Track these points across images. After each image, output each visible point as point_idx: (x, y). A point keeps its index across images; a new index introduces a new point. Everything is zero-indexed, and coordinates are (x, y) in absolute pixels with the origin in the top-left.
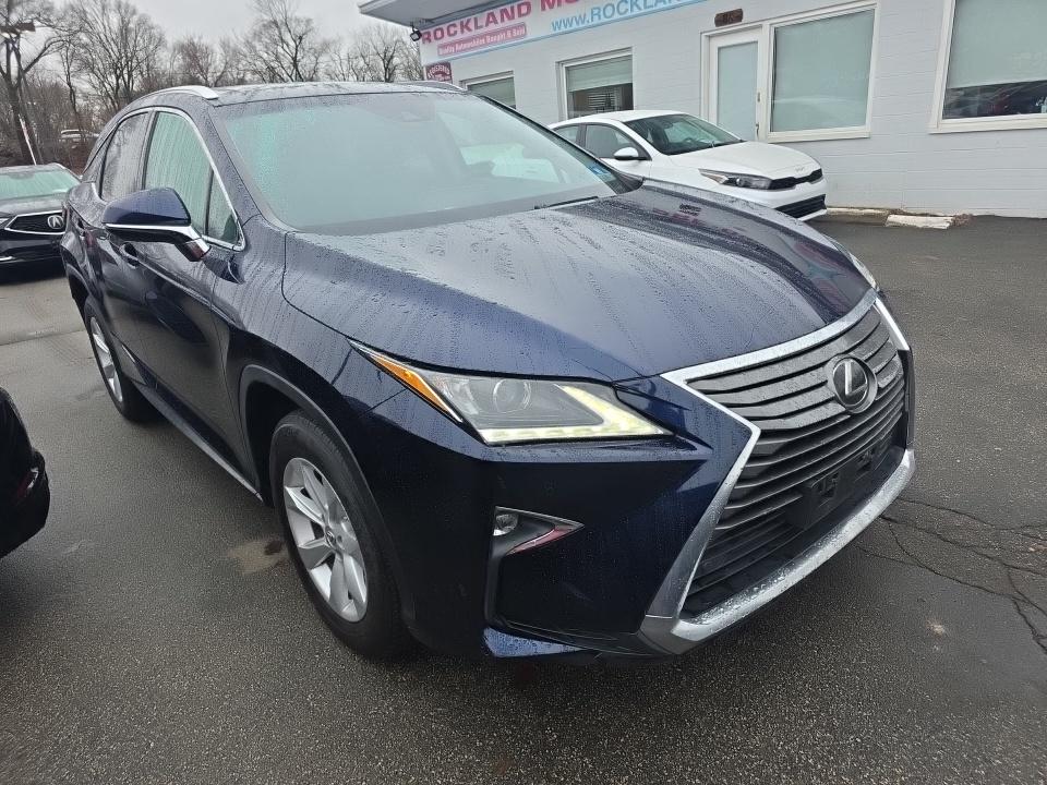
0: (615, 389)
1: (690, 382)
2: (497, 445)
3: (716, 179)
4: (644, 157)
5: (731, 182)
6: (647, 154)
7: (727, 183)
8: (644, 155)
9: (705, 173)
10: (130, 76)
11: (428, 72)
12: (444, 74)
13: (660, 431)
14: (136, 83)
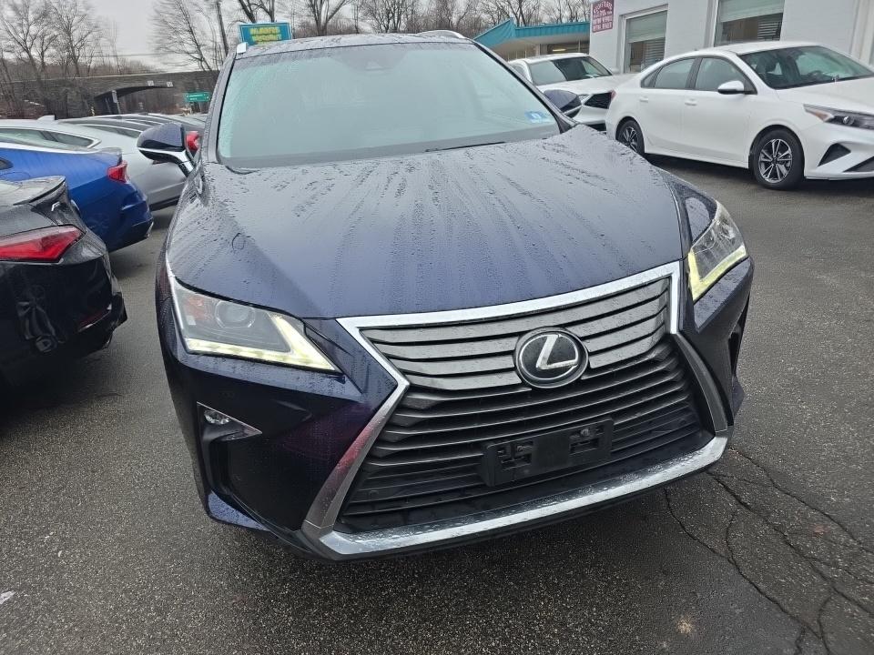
0: (305, 325)
1: (362, 329)
2: (195, 353)
3: (821, 116)
4: (750, 90)
5: (837, 120)
6: (755, 89)
7: (831, 121)
8: (750, 89)
9: (810, 110)
10: (399, 19)
11: (594, 8)
12: (607, 9)
13: (332, 368)
14: (403, 24)
